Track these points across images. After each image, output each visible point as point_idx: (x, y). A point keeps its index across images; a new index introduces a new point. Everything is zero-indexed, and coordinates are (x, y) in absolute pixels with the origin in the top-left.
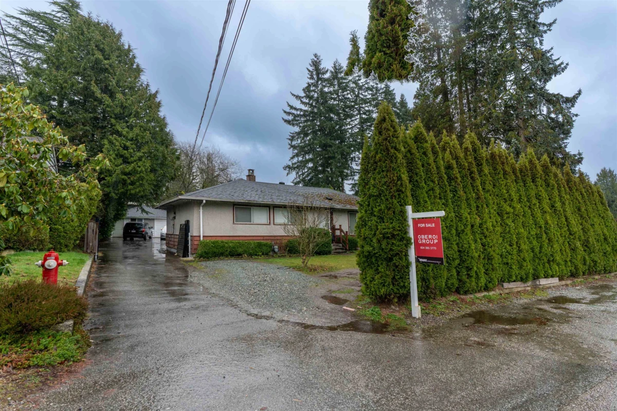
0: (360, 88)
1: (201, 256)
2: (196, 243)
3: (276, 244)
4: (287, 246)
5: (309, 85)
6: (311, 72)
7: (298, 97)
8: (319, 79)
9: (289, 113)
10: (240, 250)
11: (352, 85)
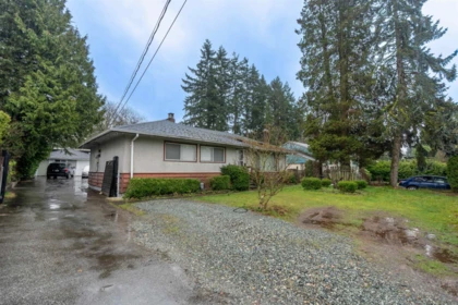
0: (236, 67)
1: (132, 196)
2: (125, 181)
3: (202, 181)
4: (211, 183)
5: (202, 62)
6: (203, 53)
7: (193, 70)
8: (209, 58)
9: (186, 82)
10: (171, 188)
11: (231, 65)
